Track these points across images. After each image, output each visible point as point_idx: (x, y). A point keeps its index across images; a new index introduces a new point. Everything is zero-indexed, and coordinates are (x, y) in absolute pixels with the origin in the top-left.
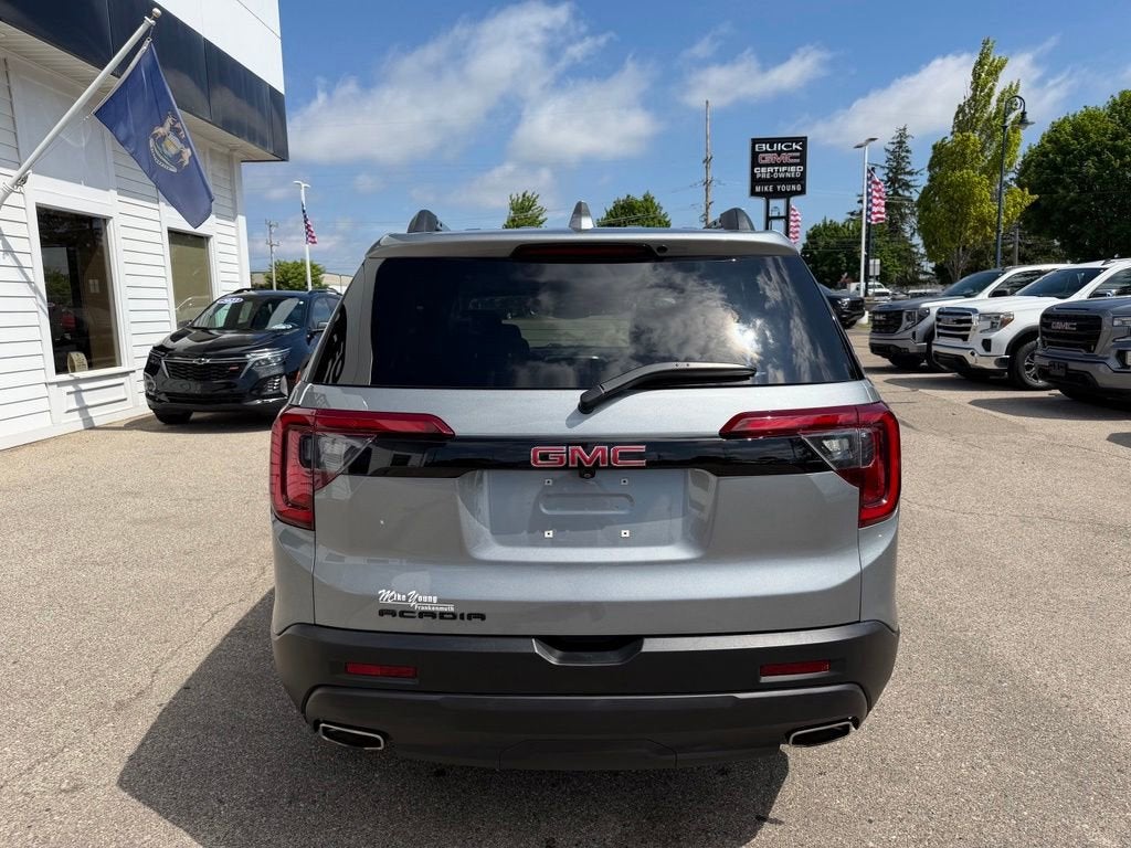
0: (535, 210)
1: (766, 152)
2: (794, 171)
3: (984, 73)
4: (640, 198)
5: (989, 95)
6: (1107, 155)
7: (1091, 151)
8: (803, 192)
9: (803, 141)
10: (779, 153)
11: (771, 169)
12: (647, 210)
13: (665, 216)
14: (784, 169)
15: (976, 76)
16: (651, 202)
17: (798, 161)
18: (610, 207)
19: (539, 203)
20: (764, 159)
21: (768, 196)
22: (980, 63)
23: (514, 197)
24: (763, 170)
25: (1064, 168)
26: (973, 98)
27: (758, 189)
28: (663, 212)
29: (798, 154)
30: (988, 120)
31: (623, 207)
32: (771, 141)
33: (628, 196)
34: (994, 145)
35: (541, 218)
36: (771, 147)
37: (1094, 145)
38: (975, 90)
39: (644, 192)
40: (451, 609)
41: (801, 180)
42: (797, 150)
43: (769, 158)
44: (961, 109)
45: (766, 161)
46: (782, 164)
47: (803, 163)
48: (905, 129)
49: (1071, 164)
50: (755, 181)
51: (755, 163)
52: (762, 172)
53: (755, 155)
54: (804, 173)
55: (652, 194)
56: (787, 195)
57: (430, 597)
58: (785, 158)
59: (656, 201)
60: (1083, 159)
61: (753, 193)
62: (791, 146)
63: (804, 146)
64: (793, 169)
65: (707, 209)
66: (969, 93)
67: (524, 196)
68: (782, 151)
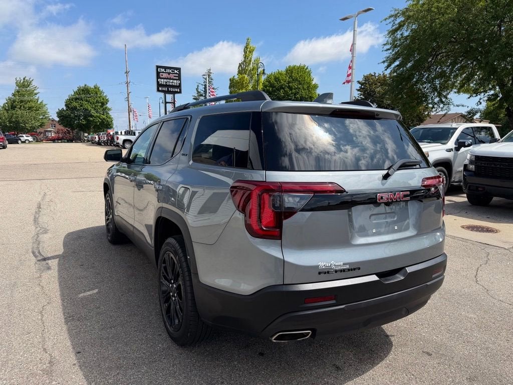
0: (31, 88)
1: (163, 72)
2: (176, 83)
3: (247, 51)
4: (93, 87)
5: (250, 61)
6: (287, 89)
7: (281, 87)
8: (180, 92)
9: (179, 69)
10: (169, 74)
11: (166, 80)
12: (96, 93)
13: (106, 96)
14: (172, 81)
15: (245, 52)
16: (98, 89)
17: (177, 78)
18: (76, 89)
19: (34, 83)
20: (162, 75)
21: (165, 92)
22: (246, 47)
23: (18, 79)
24: (162, 80)
25: (273, 93)
26: (245, 61)
27: (160, 89)
28: (105, 95)
29: (177, 75)
30: (250, 71)
31: (83, 90)
32: (166, 68)
33: (85, 85)
34: (253, 81)
35: (35, 92)
36: (165, 70)
37: (282, 85)
38: (245, 58)
39: (94, 84)
40: (348, 267)
41: (179, 86)
42: (176, 73)
43: (165, 75)
44: (240, 65)
45: (163, 77)
46: (170, 79)
47: (180, 79)
48: (210, 70)
49: (275, 91)
50: (159, 85)
51: (158, 77)
52: (162, 81)
53: (158, 73)
54: (180, 84)
55: (98, 85)
56: (174, 93)
57: (340, 263)
58: (172, 76)
59: (101, 89)
60: (279, 90)
61: (158, 90)
62: (174, 71)
63: (180, 71)
64: (175, 81)
65: (128, 95)
66: (243, 59)
67: (24, 79)
68: (170, 73)
